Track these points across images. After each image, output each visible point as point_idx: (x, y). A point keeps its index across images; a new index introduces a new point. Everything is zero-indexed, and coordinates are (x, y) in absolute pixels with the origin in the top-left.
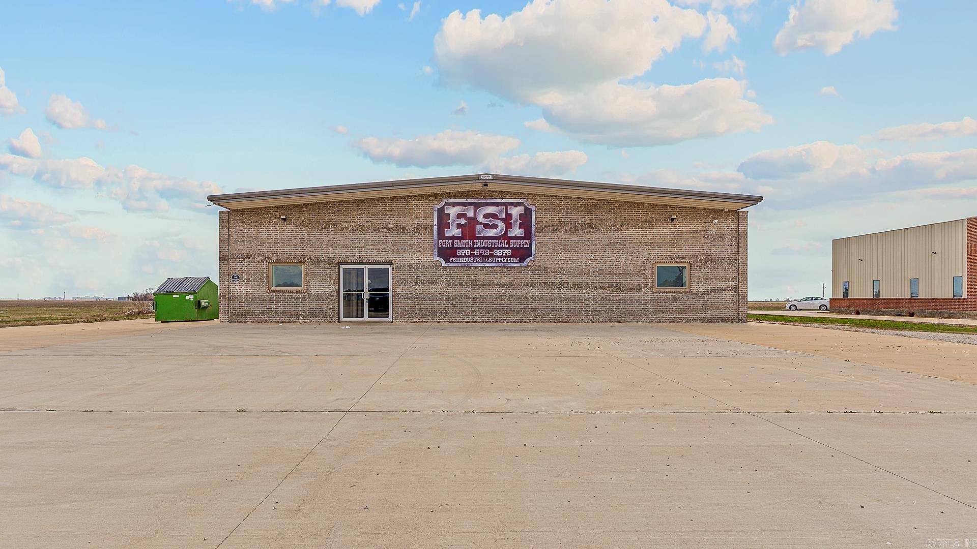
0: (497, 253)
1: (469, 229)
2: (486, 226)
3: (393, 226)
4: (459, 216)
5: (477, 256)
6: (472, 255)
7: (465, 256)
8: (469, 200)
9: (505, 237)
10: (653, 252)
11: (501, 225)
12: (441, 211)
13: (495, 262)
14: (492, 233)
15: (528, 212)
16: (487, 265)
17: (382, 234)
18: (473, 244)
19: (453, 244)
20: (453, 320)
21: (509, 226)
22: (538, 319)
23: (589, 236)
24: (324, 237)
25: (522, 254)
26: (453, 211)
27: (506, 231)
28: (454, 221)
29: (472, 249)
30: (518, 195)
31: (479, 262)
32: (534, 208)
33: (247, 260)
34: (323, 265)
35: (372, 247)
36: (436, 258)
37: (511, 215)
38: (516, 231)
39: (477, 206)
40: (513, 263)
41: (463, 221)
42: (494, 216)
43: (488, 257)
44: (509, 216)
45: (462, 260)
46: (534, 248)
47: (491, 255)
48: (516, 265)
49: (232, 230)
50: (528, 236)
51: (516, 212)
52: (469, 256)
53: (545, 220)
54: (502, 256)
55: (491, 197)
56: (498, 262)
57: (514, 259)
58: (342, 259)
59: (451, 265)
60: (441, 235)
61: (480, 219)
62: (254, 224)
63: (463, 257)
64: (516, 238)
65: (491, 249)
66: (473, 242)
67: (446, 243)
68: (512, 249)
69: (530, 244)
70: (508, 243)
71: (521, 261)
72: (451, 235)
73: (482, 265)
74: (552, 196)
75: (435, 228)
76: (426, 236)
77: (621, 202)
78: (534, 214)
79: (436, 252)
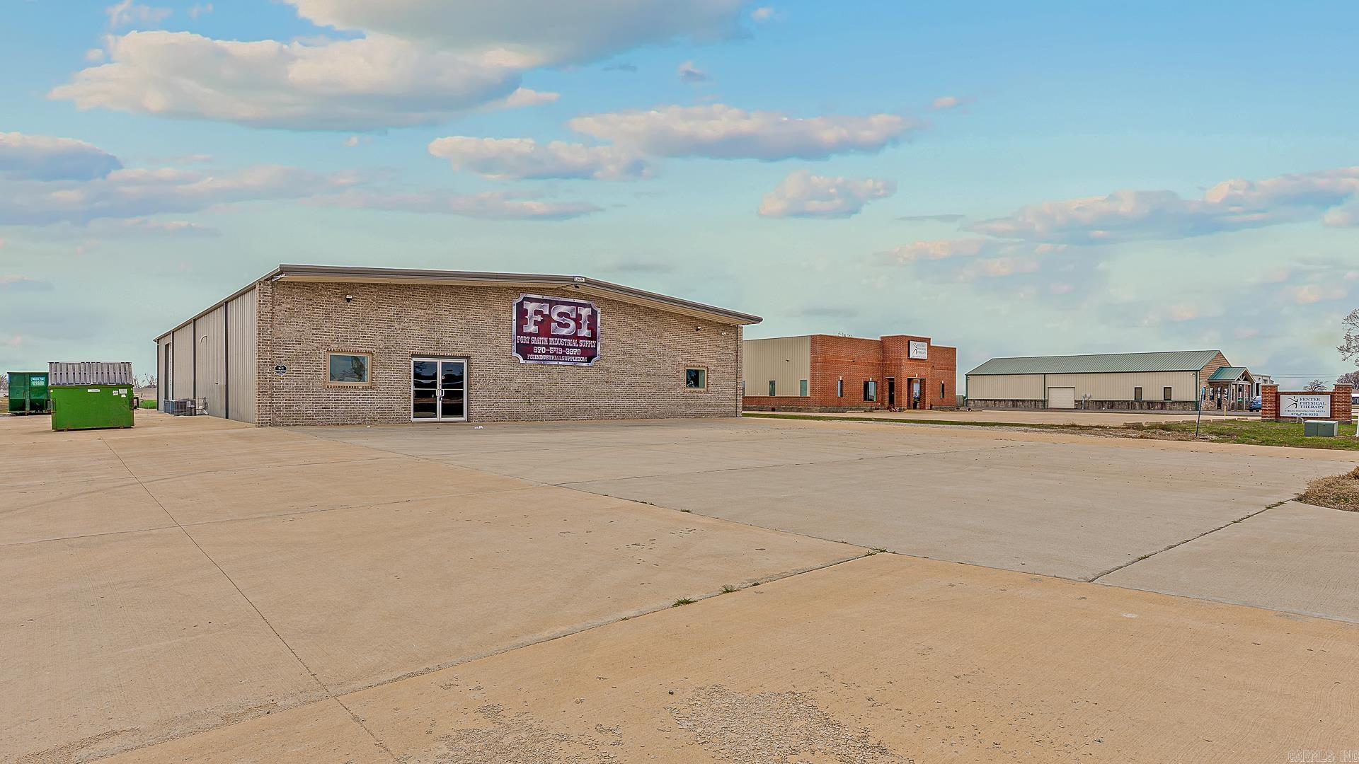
0: (570, 352)
1: (545, 326)
2: (560, 324)
3: (472, 317)
4: (537, 312)
5: (551, 354)
6: (547, 353)
7: (541, 354)
8: (545, 297)
9: (575, 336)
10: (685, 357)
11: (572, 324)
12: (520, 305)
13: (567, 361)
14: (565, 331)
15: (594, 313)
16: (560, 363)
17: (460, 326)
18: (548, 342)
19: (530, 341)
20: (530, 419)
21: (579, 326)
22: (604, 416)
23: (640, 340)
24: (396, 325)
25: (590, 355)
26: (530, 307)
27: (577, 331)
28: (531, 317)
29: (547, 347)
30: (586, 297)
31: (554, 360)
32: (599, 310)
33: (297, 347)
34: (394, 357)
35: (449, 339)
36: (515, 354)
37: (581, 315)
38: (585, 332)
39: (552, 303)
40: (582, 362)
41: (539, 318)
42: (566, 315)
43: (561, 355)
44: (579, 316)
45: (538, 357)
46: (598, 348)
47: (564, 354)
48: (585, 364)
49: (277, 307)
50: (594, 337)
51: (585, 312)
52: (544, 354)
53: (607, 322)
54: (573, 355)
55: (564, 296)
56: (570, 361)
57: (582, 359)
58: (416, 351)
59: (529, 362)
60: (520, 332)
61: (555, 317)
62: (307, 302)
63: (539, 354)
64: (584, 338)
65: (564, 348)
66: (548, 340)
67: (524, 340)
68: (581, 348)
69: (596, 345)
70: (578, 343)
71: (589, 361)
72: (528, 331)
73: (556, 363)
74: (613, 300)
75: (514, 323)
76: (505, 331)
77: (663, 311)
78: (599, 316)
79: (514, 348)
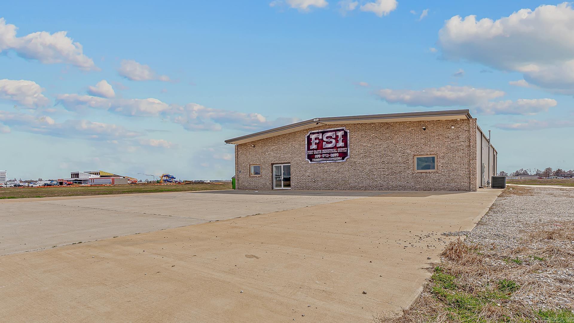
0: (332, 155)
1: (320, 146)
2: (327, 143)
3: (290, 146)
4: (316, 139)
5: (323, 158)
6: (321, 157)
7: (319, 158)
8: (320, 131)
9: (335, 147)
10: (413, 149)
11: (334, 141)
12: (309, 137)
13: (331, 160)
14: (330, 146)
15: (346, 133)
16: (328, 162)
17: (286, 150)
18: (322, 152)
19: (313, 152)
20: (315, 189)
21: (337, 141)
22: (352, 188)
23: (376, 143)
24: (266, 153)
25: (343, 155)
26: (313, 137)
27: (336, 144)
28: (314, 141)
29: (321, 154)
30: (342, 125)
31: (324, 161)
32: (348, 131)
33: (243, 164)
34: (266, 165)
35: (283, 156)
36: (307, 159)
37: (338, 136)
38: (341, 144)
39: (323, 133)
40: (339, 160)
41: (317, 141)
42: (331, 137)
43: (328, 158)
44: (337, 137)
45: (317, 160)
46: (349, 152)
47: (330, 157)
48: (340, 161)
49: (239, 153)
50: (346, 146)
51: (340, 134)
52: (320, 158)
53: (354, 136)
54: (334, 157)
55: (329, 128)
56: (332, 160)
57: (339, 158)
58: (273, 162)
59: (313, 162)
60: (309, 149)
61: (325, 139)
62: (245, 150)
63: (318, 158)
64: (340, 147)
65: (329, 154)
66: (322, 151)
67: (311, 152)
68: (339, 153)
69: (347, 150)
70: (337, 150)
71: (343, 159)
72: (313, 148)
73: (326, 162)
74: (358, 124)
75: (306, 145)
76: (303, 150)
77: (394, 122)
78: (348, 134)
79: (307, 156)
